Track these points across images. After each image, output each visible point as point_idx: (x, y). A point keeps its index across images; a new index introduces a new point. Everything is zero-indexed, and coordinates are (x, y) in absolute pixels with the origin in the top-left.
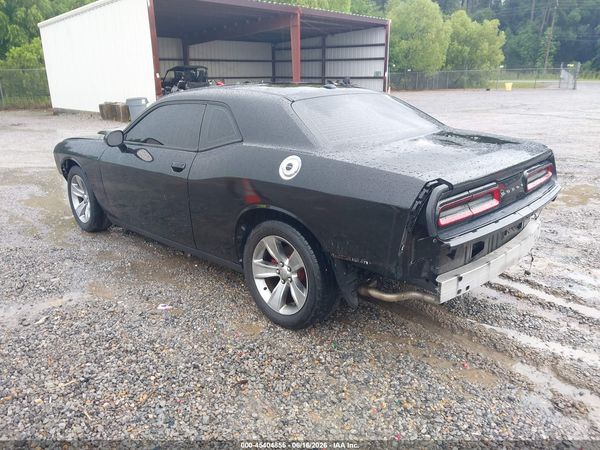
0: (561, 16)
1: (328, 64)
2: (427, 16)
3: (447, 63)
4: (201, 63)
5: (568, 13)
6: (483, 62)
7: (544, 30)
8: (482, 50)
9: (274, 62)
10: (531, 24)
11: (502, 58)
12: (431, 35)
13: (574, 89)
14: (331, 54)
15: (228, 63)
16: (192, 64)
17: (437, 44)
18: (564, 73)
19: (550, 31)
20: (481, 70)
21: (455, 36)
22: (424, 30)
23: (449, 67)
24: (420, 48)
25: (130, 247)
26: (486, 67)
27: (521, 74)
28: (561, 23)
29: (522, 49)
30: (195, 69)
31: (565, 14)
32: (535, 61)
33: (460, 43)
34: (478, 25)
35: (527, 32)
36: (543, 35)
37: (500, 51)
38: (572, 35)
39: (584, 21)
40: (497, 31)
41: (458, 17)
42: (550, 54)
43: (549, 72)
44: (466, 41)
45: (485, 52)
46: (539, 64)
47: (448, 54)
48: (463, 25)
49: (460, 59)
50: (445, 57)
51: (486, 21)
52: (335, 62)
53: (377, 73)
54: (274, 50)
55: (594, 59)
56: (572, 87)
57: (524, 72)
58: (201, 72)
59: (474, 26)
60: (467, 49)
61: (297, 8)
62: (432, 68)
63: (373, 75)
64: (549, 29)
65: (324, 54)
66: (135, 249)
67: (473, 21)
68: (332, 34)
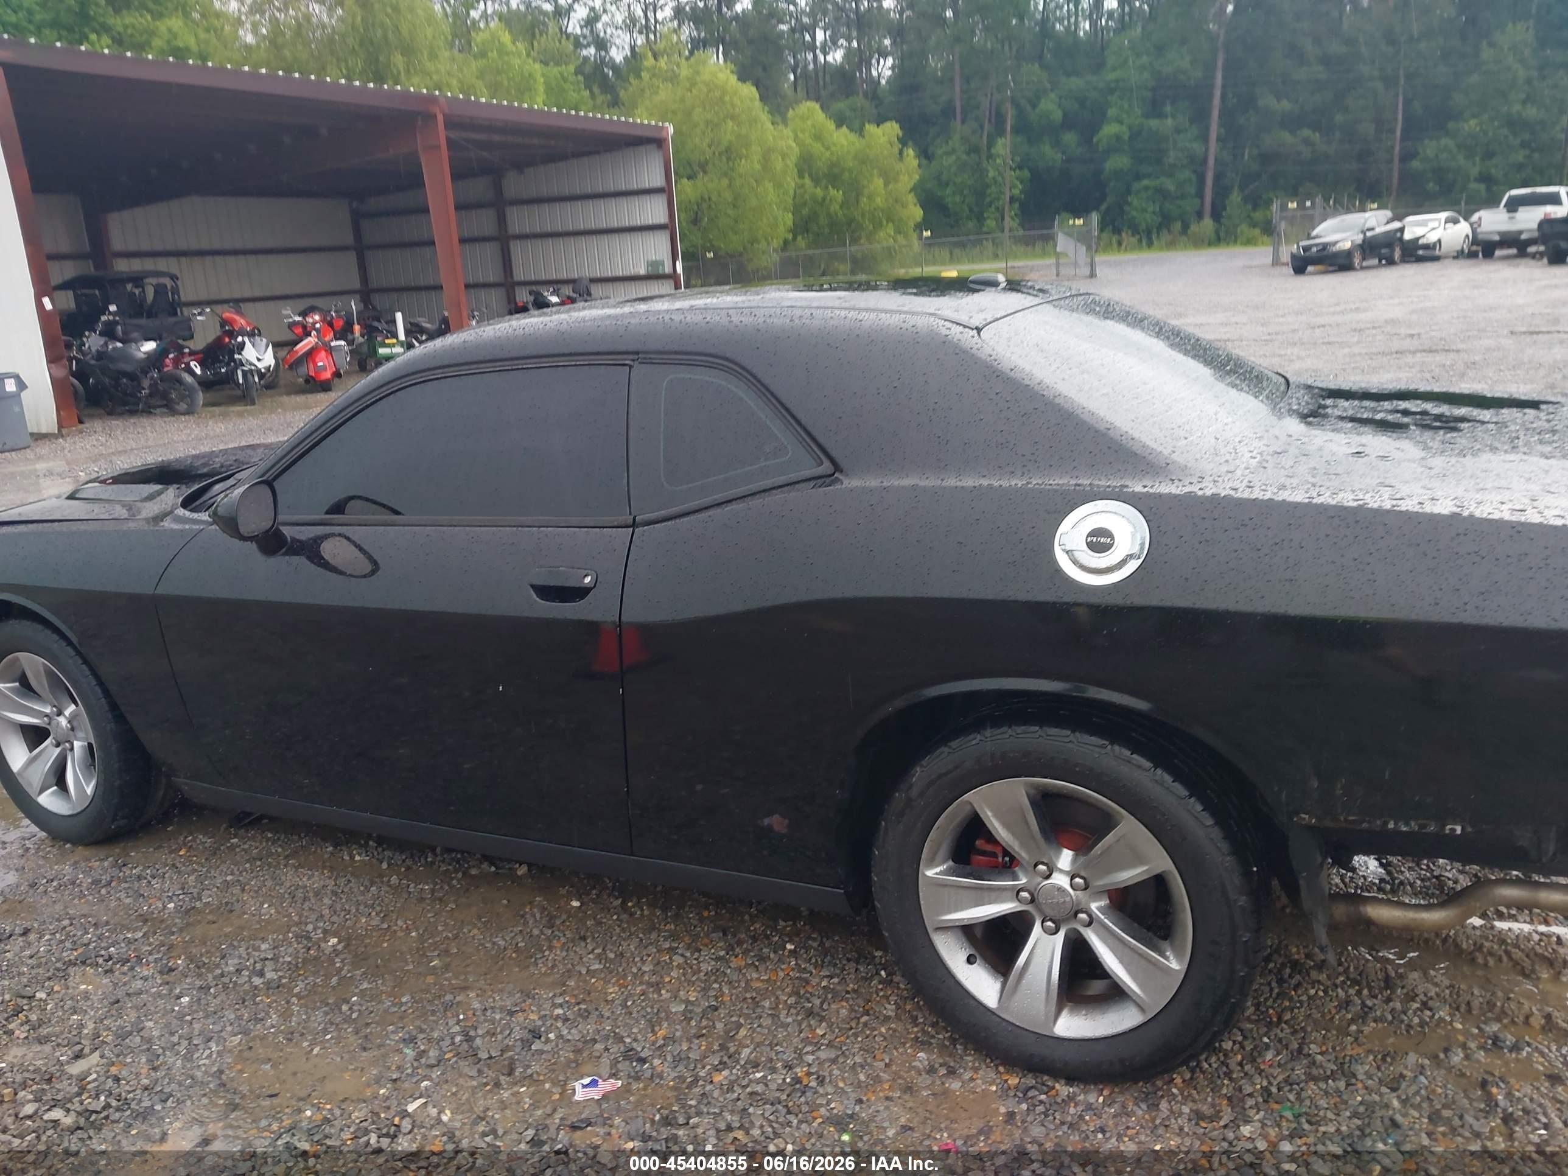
0: (1021, 114)
1: (517, 249)
2: (733, 118)
3: (795, 231)
4: (162, 264)
5: (1034, 106)
6: (878, 225)
7: (991, 144)
8: (870, 197)
9: (361, 249)
10: (959, 129)
11: (918, 213)
12: (749, 165)
13: (1093, 275)
14: (519, 220)
15: (231, 260)
16: (122, 266)
17: (769, 186)
18: (1063, 242)
19: (1003, 147)
20: (877, 247)
21: (806, 165)
22: (729, 154)
23: (801, 242)
24: (728, 196)
25: (289, 877)
26: (886, 236)
27: (957, 251)
28: (1023, 128)
29: (948, 191)
30: (138, 280)
31: (1028, 108)
32: (980, 219)
33: (816, 181)
34: (853, 137)
35: (954, 151)
36: (990, 156)
37: (911, 198)
38: (1050, 154)
39: (1068, 123)
40: (896, 150)
41: (803, 118)
42: (1012, 200)
43: (1017, 240)
44: (833, 176)
45: (878, 200)
46: (991, 223)
47: (796, 210)
48: (818, 137)
49: (823, 220)
50: (789, 219)
51: (870, 128)
52: (538, 242)
53: (655, 264)
54: (357, 218)
55: (1103, 207)
56: (1087, 272)
57: (962, 245)
58: (160, 290)
59: (843, 139)
60: (837, 195)
61: (431, 99)
62: (763, 245)
63: (642, 272)
64: (1000, 142)
65: (502, 220)
66: (314, 880)
67: (839, 125)
68: (520, 166)
